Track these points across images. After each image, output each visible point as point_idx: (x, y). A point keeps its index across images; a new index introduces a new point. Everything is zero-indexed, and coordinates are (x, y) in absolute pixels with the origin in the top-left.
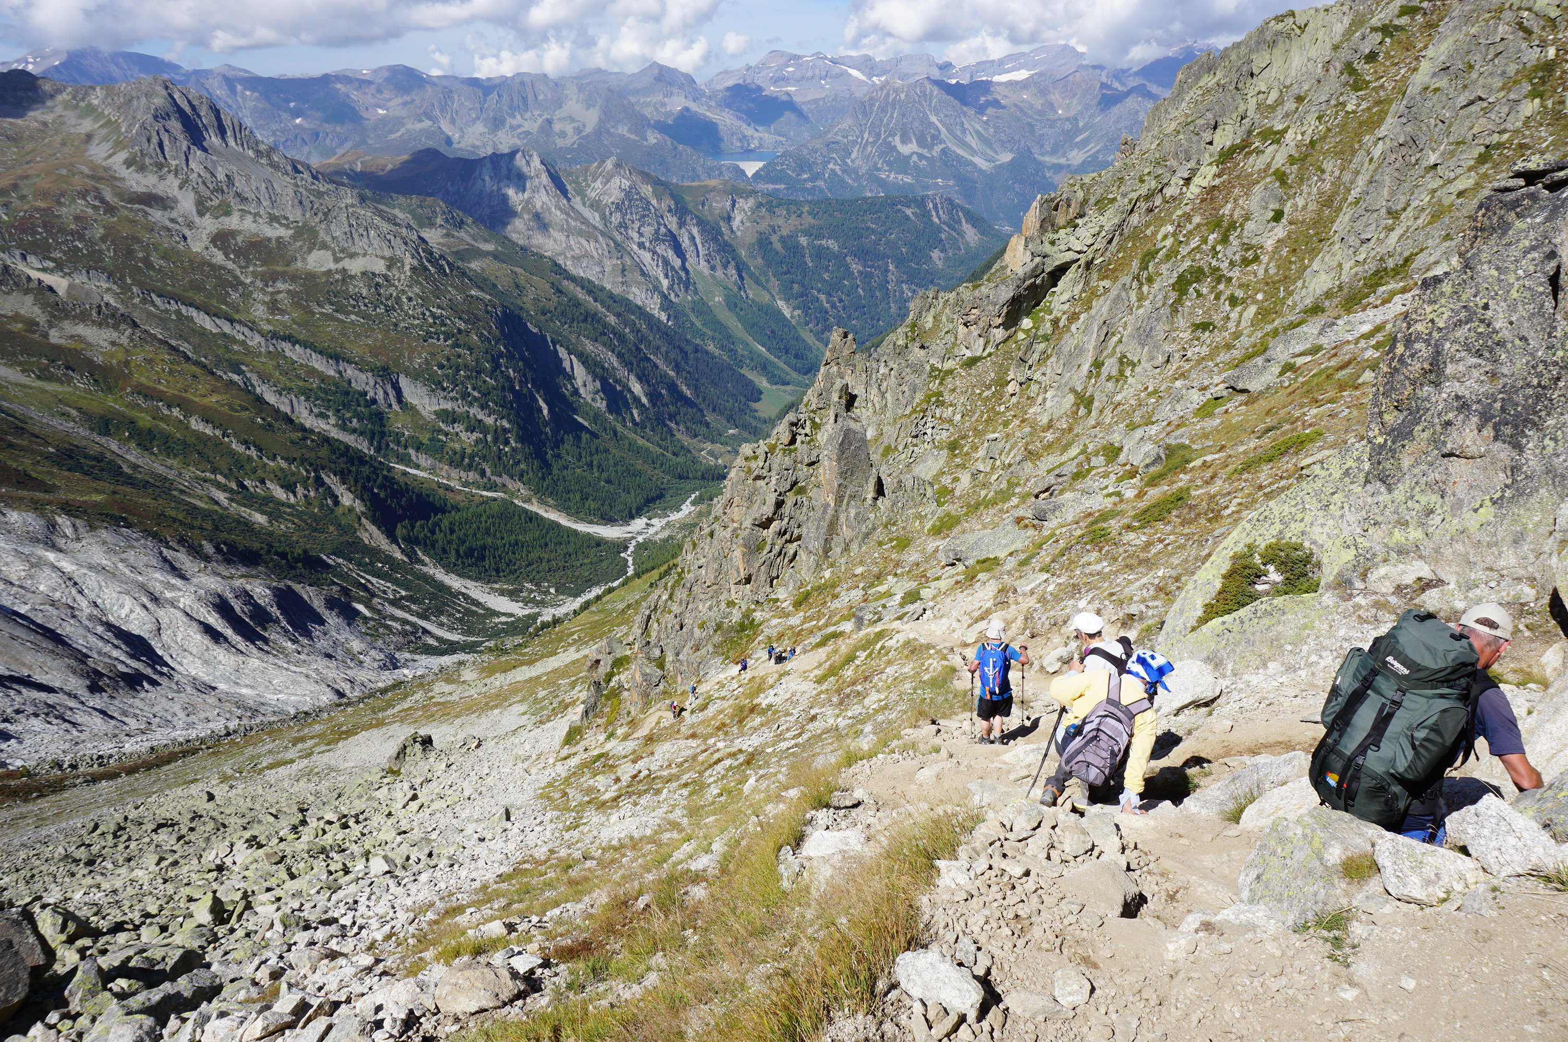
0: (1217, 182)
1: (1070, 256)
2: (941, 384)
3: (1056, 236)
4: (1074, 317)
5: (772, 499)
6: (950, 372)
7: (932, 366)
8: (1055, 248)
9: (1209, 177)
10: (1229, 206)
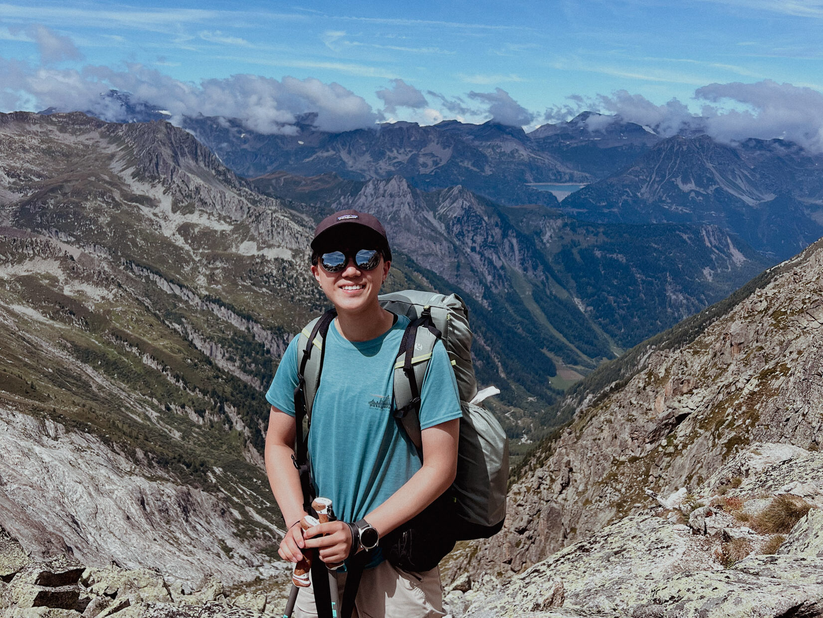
0: (756, 390)
1: (686, 410)
2: (617, 469)
3: (682, 398)
4: (685, 446)
5: (526, 518)
6: (623, 463)
7: (614, 457)
8: (681, 405)
9: (754, 386)
10: (759, 405)
